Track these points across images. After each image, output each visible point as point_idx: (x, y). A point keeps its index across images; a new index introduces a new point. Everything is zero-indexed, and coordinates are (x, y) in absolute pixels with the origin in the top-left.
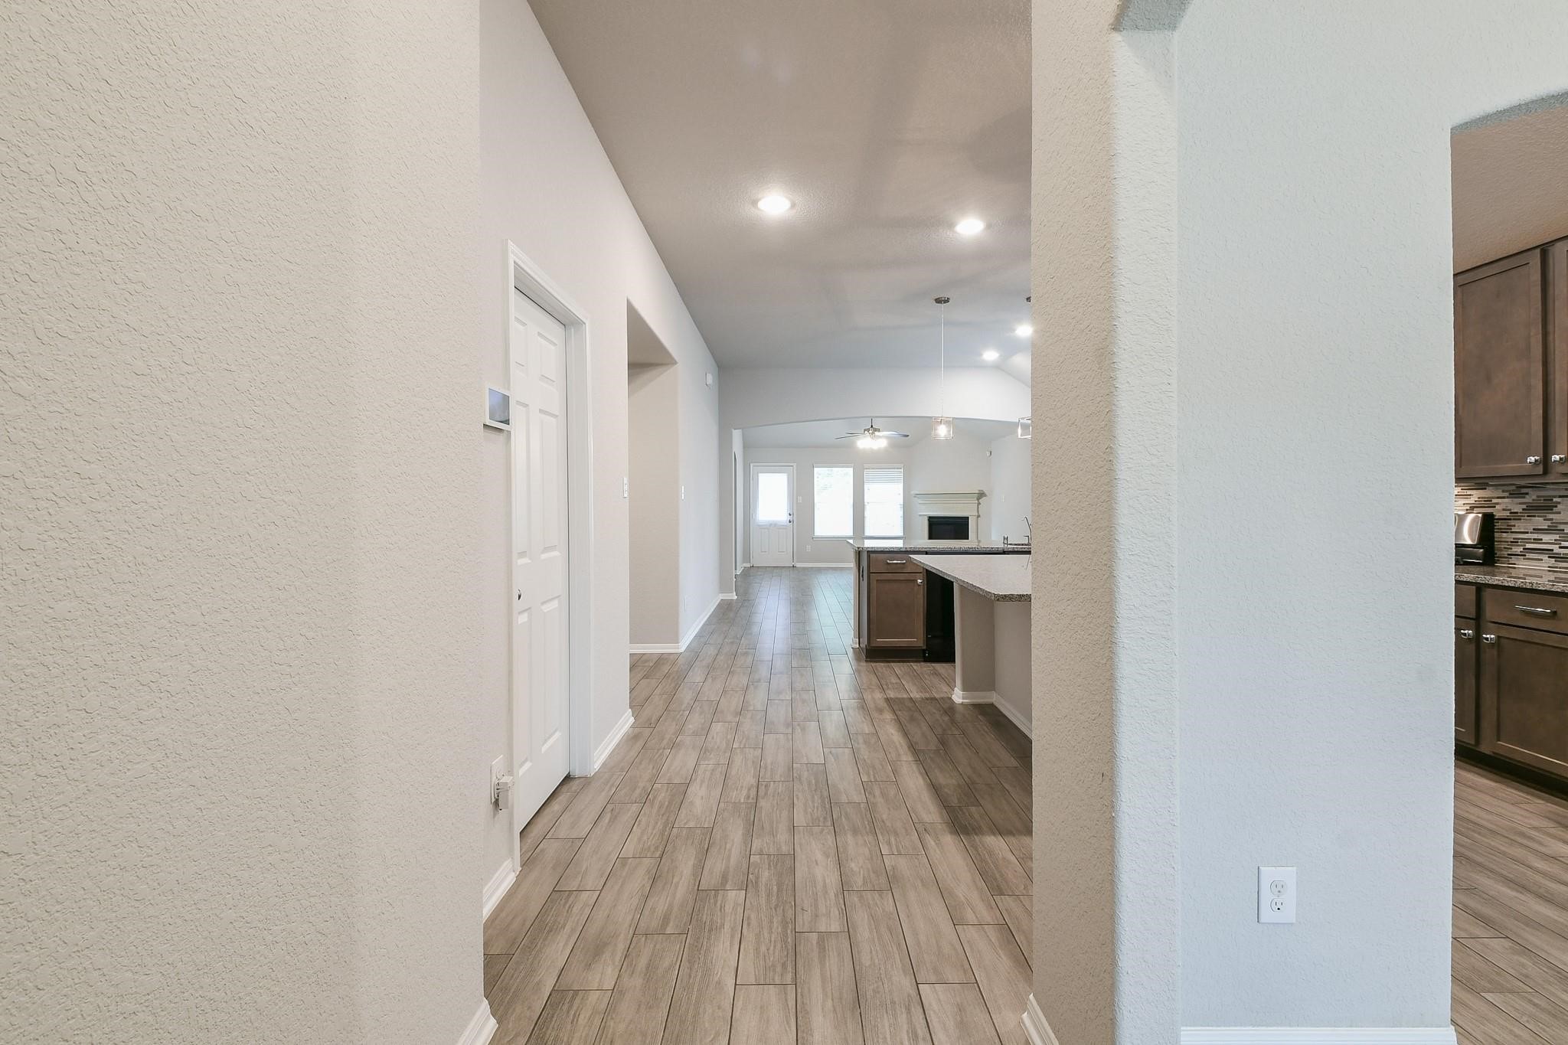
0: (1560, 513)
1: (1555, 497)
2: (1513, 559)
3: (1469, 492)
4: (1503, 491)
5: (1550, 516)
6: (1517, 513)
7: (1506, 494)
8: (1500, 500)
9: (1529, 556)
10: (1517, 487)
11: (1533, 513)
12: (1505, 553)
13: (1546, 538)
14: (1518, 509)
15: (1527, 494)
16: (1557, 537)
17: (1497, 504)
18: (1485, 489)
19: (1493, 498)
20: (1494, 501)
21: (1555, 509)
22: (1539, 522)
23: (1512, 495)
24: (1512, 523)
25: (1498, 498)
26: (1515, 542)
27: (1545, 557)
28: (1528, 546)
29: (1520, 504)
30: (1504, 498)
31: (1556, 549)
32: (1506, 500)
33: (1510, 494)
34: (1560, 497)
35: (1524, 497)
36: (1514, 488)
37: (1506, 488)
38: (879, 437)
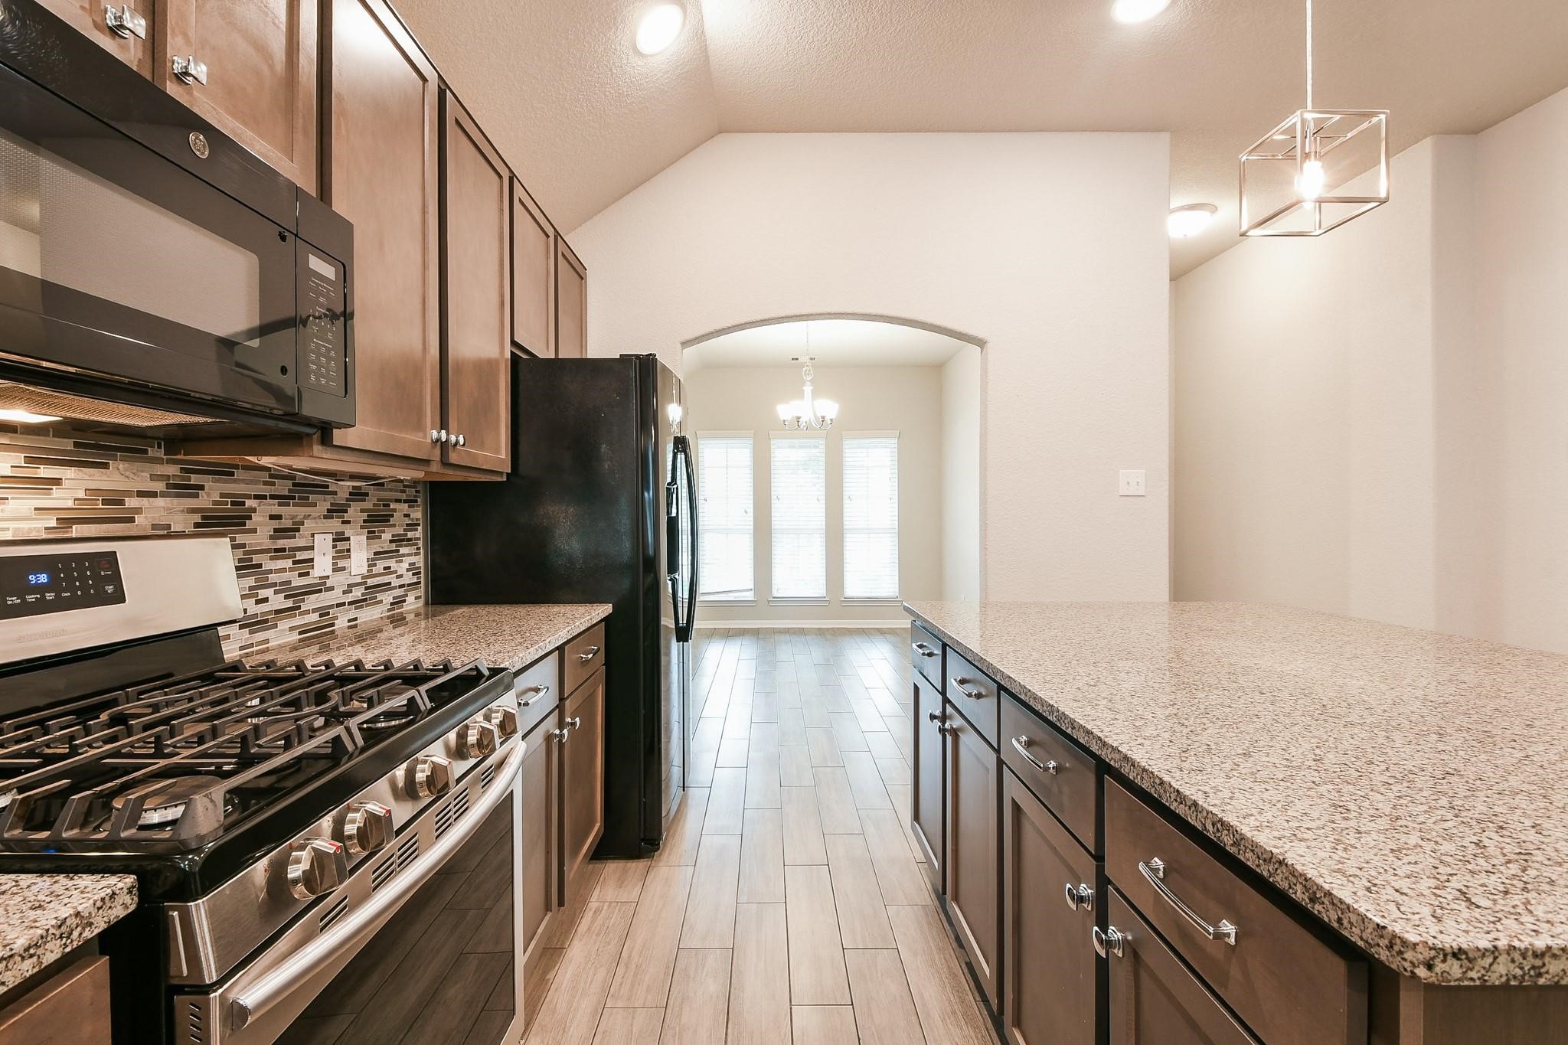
0: (254, 531)
1: (249, 497)
3: (45, 471)
4: (154, 477)
5: (240, 539)
8: (144, 502)
17: (138, 510)
18: (105, 466)
19: (129, 493)
20: (131, 502)
25: (141, 494)
30: (153, 494)
32: (160, 502)
33: (168, 486)
34: (256, 497)
35: (197, 496)
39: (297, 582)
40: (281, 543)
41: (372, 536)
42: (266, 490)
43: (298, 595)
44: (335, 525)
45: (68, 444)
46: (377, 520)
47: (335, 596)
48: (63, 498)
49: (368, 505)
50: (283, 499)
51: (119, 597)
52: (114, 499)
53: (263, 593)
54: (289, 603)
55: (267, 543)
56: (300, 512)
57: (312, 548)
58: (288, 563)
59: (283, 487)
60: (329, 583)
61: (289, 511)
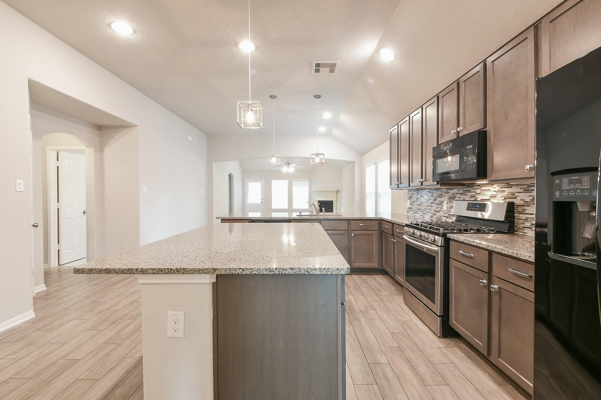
2: (526, 230)
3: (504, 189)
6: (528, 202)
7: (522, 191)
8: (519, 194)
10: (528, 186)
12: (521, 226)
14: (528, 199)
17: (518, 196)
18: (512, 187)
19: (516, 193)
20: (516, 194)
24: (525, 208)
26: (526, 220)
29: (529, 196)
30: (521, 193)
32: (522, 194)
33: (524, 190)
36: (526, 186)
37: (522, 187)
38: (291, 167)
52: (513, 194)
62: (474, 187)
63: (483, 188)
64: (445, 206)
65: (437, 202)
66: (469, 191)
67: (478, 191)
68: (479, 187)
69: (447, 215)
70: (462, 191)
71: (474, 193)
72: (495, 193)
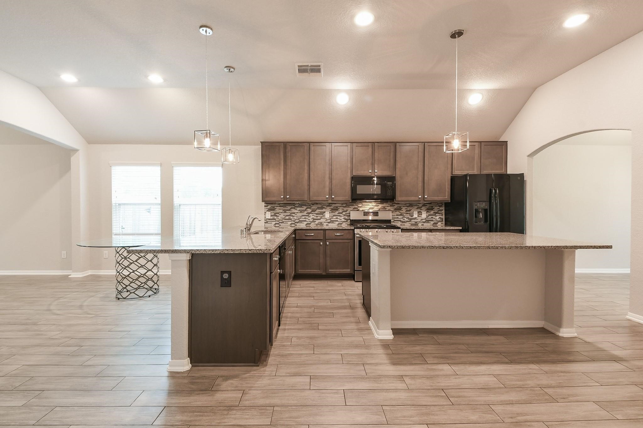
4: (389, 205)
5: (400, 211)
7: (390, 206)
8: (387, 207)
9: (395, 222)
11: (395, 211)
13: (399, 217)
15: (395, 205)
16: (402, 217)
20: (386, 207)
21: (402, 210)
22: (398, 213)
23: (391, 206)
25: (387, 206)
27: (399, 222)
28: (395, 219)
29: (393, 208)
31: (402, 220)
34: (403, 206)
39: (410, 217)
40: (407, 212)
41: (427, 212)
42: (405, 205)
43: (411, 219)
44: (419, 210)
45: (380, 202)
46: (428, 210)
47: (419, 220)
48: (379, 207)
49: (427, 207)
50: (407, 207)
51: (378, 216)
52: (384, 207)
53: (404, 218)
54: (409, 220)
55: (405, 212)
56: (411, 208)
57: (413, 213)
58: (409, 215)
59: (408, 205)
60: (417, 218)
61: (409, 208)
62: (356, 203)
63: (363, 204)
64: (327, 215)
65: (316, 212)
66: (353, 205)
67: (360, 205)
68: (360, 203)
69: (329, 221)
70: (346, 205)
71: (357, 207)
72: (373, 206)
